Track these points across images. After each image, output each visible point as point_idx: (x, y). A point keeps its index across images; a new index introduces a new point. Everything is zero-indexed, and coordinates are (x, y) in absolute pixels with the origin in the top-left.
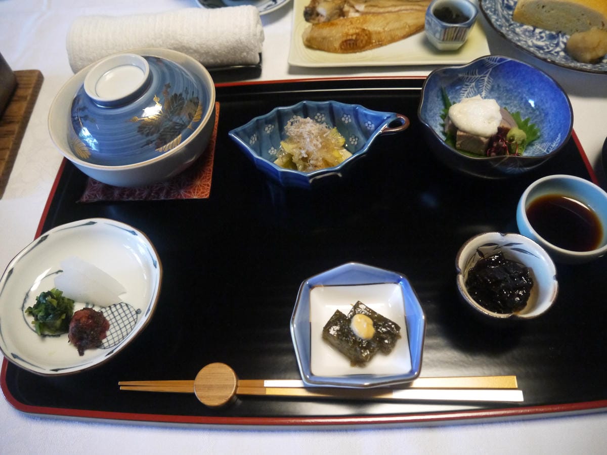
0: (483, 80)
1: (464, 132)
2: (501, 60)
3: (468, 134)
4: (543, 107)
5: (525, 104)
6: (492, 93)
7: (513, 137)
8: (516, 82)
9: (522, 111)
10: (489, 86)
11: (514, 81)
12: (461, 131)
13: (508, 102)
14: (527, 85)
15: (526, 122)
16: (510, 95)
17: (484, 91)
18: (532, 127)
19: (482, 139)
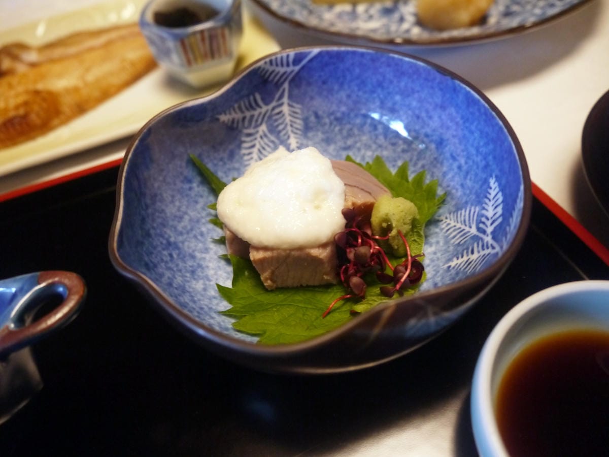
0: (279, 113)
1: (265, 248)
2: (298, 59)
3: (275, 253)
4: (428, 131)
5: (386, 137)
6: (310, 134)
7: (387, 220)
8: (349, 96)
9: (385, 153)
10: (298, 121)
11: (343, 95)
12: (258, 248)
14: (375, 95)
15: (403, 172)
16: (348, 126)
17: (292, 136)
18: (419, 181)
19: (315, 252)
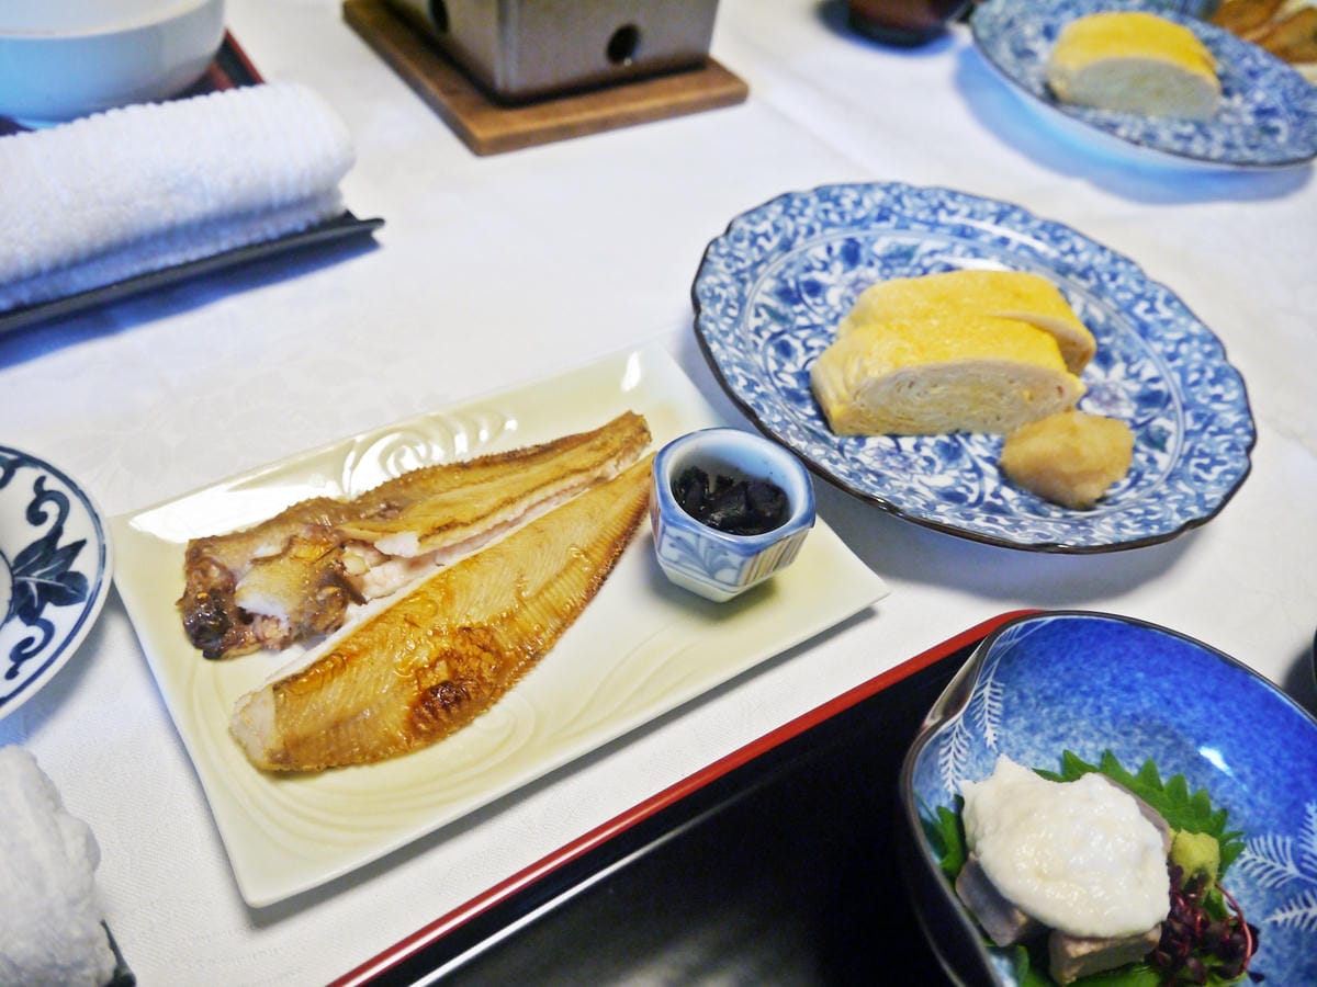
0: (980, 696)
1: (1092, 939)
5: (1114, 723)
6: (1010, 721)
7: (1200, 870)
9: (1114, 745)
10: (997, 705)
11: (1060, 667)
12: (1079, 939)
13: (1061, 730)
16: (1061, 708)
